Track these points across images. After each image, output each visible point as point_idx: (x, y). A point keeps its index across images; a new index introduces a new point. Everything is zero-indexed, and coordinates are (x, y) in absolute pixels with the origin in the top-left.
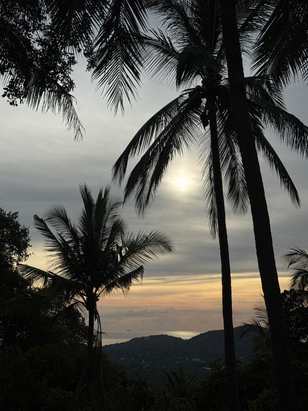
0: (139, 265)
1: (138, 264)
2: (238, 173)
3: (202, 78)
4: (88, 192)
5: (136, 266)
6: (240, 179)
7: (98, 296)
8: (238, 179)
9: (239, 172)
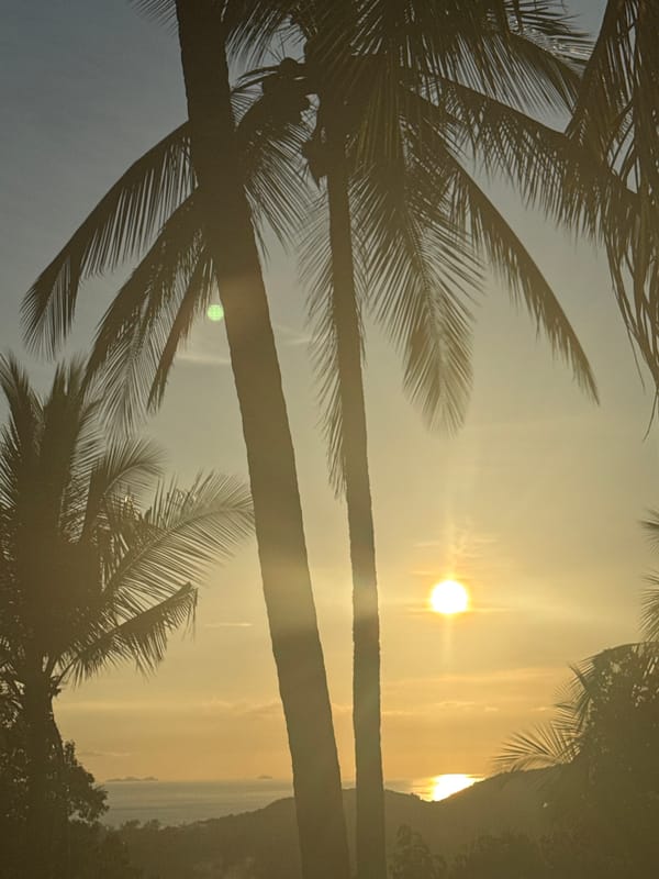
0: (180, 584)
1: (175, 582)
2: (433, 310)
3: (306, 34)
4: (21, 376)
5: (172, 588)
6: (439, 328)
7: (57, 683)
8: (432, 326)
9: (436, 306)
